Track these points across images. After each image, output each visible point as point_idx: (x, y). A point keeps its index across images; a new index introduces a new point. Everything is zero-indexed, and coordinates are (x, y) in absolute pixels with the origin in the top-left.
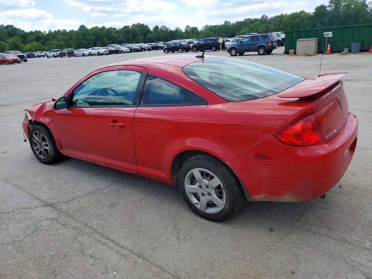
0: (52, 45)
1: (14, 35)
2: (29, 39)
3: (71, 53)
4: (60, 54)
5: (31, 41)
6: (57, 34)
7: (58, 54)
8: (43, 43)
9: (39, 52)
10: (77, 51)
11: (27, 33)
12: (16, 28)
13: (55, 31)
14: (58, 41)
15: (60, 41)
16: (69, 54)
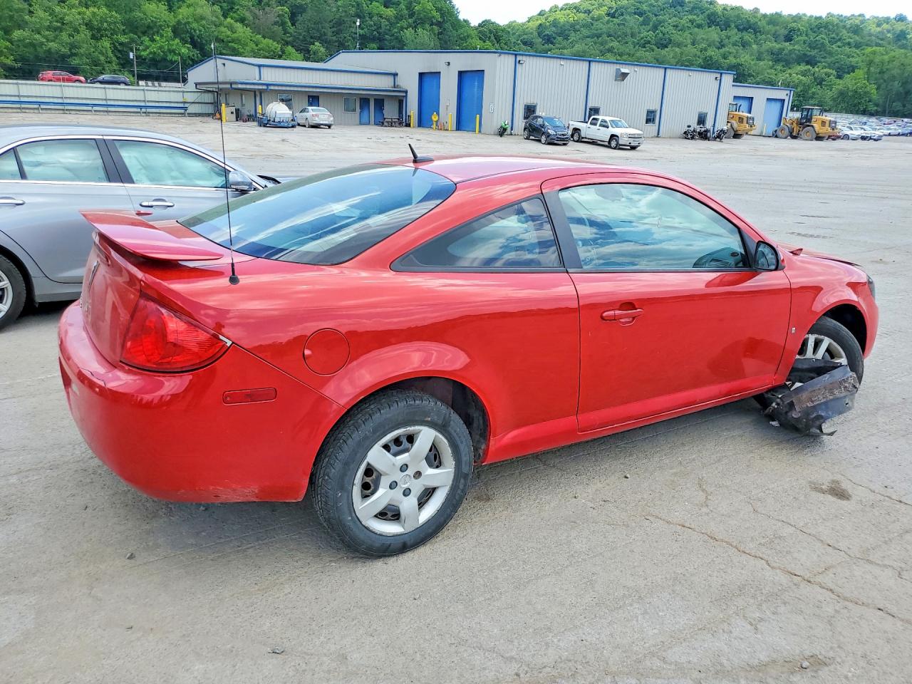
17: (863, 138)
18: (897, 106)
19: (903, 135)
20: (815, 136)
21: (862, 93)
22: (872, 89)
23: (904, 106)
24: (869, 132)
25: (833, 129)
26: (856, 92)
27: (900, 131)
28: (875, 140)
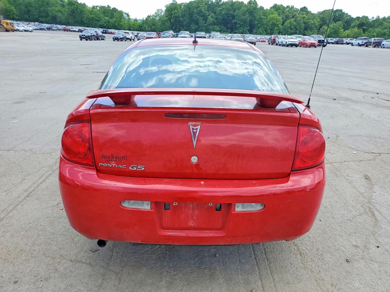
0: (373, 32)
1: (339, 20)
2: (353, 24)
3: (378, 42)
4: (365, 43)
5: (353, 27)
6: (384, 21)
7: (364, 43)
8: (364, 31)
9: (349, 39)
10: (386, 41)
11: (352, 18)
12: (344, 12)
13: (384, 18)
14: (383, 29)
15: (385, 29)
16: (376, 44)
17: (25, 31)
18: (26, 16)
19: (37, 29)
20: (5, 30)
21: (9, 10)
22: (13, 8)
23: (29, 17)
24: (27, 28)
25: (13, 27)
26: (7, 10)
27: (36, 28)
28: (30, 32)
